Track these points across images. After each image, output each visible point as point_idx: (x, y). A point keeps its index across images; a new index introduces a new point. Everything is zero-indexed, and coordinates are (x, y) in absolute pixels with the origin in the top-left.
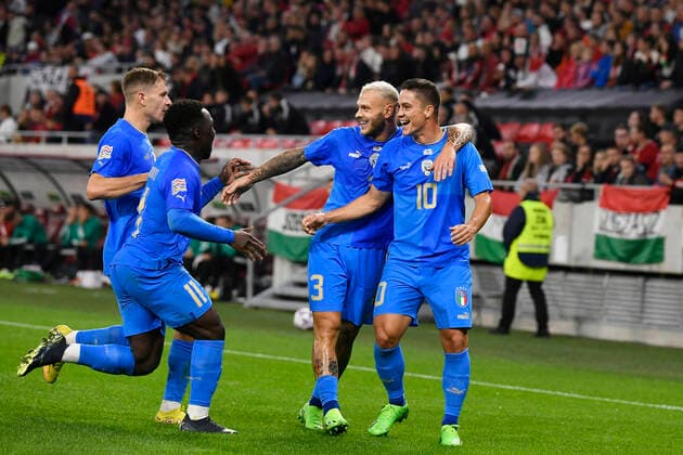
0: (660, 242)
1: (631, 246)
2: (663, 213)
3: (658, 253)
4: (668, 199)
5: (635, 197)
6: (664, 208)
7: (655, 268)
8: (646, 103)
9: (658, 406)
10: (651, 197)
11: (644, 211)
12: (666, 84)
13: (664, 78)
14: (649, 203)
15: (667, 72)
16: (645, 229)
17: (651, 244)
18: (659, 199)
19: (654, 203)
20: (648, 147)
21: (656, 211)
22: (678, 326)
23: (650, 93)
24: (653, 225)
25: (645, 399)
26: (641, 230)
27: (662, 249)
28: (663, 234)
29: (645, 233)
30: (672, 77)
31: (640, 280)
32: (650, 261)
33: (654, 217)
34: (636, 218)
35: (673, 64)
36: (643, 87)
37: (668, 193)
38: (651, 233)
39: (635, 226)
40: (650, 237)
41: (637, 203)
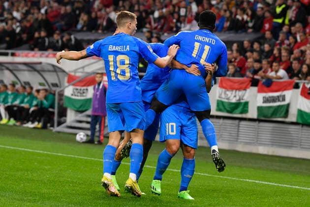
0: (246, 104)
1: (233, 106)
2: (248, 90)
3: (246, 109)
5: (235, 83)
6: (249, 88)
7: (244, 116)
8: (242, 39)
9: (245, 180)
10: (242, 83)
11: (239, 89)
12: (250, 30)
13: (249, 28)
14: (241, 86)
15: (250, 25)
16: (240, 98)
17: (243, 104)
18: (246, 84)
19: (244, 86)
20: (241, 60)
21: (245, 89)
22: (254, 143)
23: (243, 34)
24: (243, 96)
25: (239, 177)
26: (238, 98)
27: (248, 107)
28: (248, 100)
29: (239, 100)
30: (253, 27)
31: (237, 122)
32: (241, 113)
33: (244, 92)
34: (236, 92)
35: (253, 21)
36: (240, 31)
37: (250, 81)
38: (242, 99)
39: (235, 96)
40: (242, 101)
41: (236, 86)
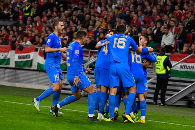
0: (9, 60)
1: (1, 61)
2: (10, 52)
4: (11, 49)
5: (3, 48)
6: (10, 51)
8: (6, 24)
9: (6, 102)
10: (7, 48)
11: (5, 52)
12: (11, 19)
13: (11, 18)
14: (6, 50)
15: (11, 16)
16: (5, 56)
17: (7, 60)
18: (9, 49)
19: (8, 50)
21: (8, 52)
22: (13, 81)
23: (7, 22)
24: (7, 55)
25: (3, 100)
26: (4, 56)
27: (9, 62)
28: (10, 58)
29: (5, 57)
31: (3, 69)
32: (6, 65)
34: (3, 53)
35: (13, 14)
36: (5, 20)
37: (11, 47)
38: (7, 57)
39: (3, 56)
40: (6, 58)
41: (3, 50)
